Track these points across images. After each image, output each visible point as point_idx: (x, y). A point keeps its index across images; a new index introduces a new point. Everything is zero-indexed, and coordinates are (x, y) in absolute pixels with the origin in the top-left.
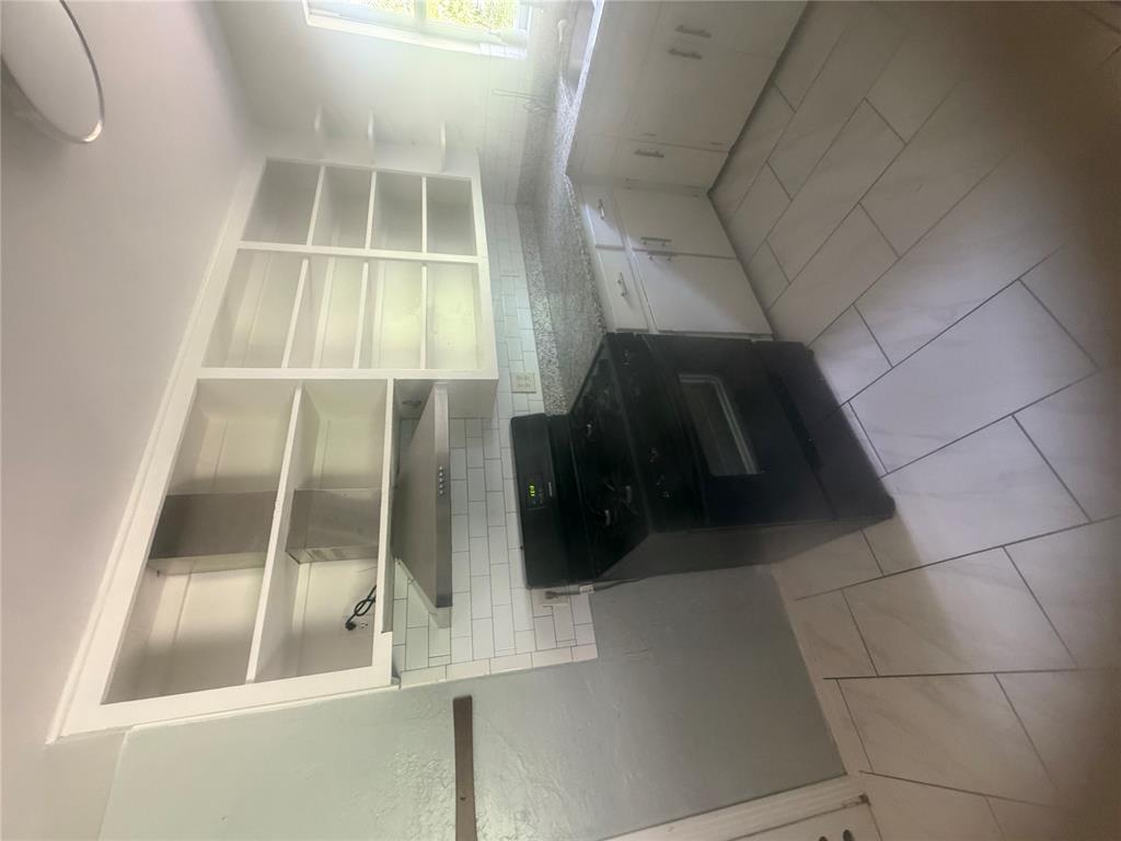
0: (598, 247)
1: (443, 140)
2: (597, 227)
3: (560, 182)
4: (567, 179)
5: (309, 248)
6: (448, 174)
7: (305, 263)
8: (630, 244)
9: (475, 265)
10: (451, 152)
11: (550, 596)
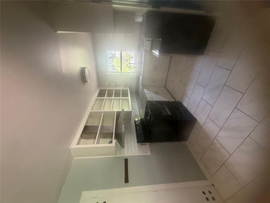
0: (146, 93)
1: (124, 85)
2: (146, 91)
3: (141, 87)
4: (141, 86)
5: (105, 98)
6: (124, 89)
7: (104, 99)
8: (151, 93)
9: (128, 99)
10: (125, 86)
11: (141, 144)
